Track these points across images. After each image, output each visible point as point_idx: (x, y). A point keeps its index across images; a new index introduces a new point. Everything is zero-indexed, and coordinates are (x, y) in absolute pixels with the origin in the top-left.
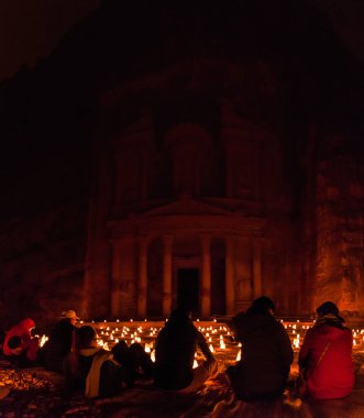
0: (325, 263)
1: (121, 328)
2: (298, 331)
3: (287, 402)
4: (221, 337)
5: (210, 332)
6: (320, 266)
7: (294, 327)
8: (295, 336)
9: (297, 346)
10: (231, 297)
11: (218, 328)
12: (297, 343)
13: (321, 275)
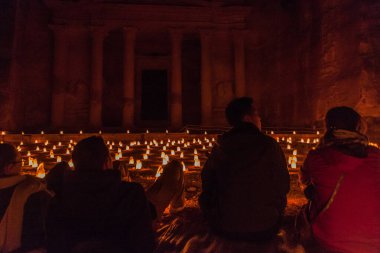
0: (333, 54)
1: (65, 143)
2: (295, 145)
3: (284, 247)
4: (196, 152)
5: (181, 145)
6: (325, 58)
7: (289, 140)
8: (291, 152)
9: (294, 166)
10: (207, 102)
11: (191, 141)
12: (293, 162)
13: (327, 70)
